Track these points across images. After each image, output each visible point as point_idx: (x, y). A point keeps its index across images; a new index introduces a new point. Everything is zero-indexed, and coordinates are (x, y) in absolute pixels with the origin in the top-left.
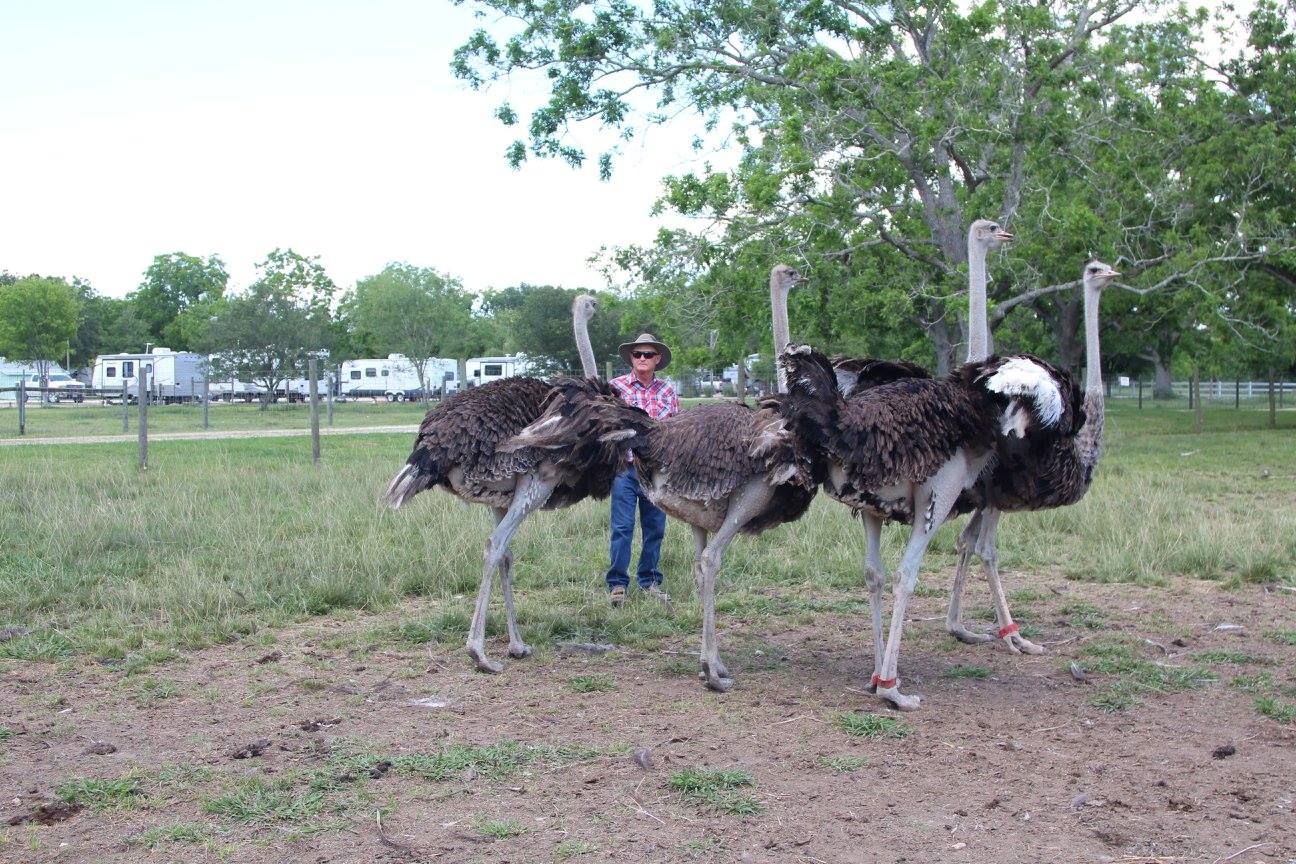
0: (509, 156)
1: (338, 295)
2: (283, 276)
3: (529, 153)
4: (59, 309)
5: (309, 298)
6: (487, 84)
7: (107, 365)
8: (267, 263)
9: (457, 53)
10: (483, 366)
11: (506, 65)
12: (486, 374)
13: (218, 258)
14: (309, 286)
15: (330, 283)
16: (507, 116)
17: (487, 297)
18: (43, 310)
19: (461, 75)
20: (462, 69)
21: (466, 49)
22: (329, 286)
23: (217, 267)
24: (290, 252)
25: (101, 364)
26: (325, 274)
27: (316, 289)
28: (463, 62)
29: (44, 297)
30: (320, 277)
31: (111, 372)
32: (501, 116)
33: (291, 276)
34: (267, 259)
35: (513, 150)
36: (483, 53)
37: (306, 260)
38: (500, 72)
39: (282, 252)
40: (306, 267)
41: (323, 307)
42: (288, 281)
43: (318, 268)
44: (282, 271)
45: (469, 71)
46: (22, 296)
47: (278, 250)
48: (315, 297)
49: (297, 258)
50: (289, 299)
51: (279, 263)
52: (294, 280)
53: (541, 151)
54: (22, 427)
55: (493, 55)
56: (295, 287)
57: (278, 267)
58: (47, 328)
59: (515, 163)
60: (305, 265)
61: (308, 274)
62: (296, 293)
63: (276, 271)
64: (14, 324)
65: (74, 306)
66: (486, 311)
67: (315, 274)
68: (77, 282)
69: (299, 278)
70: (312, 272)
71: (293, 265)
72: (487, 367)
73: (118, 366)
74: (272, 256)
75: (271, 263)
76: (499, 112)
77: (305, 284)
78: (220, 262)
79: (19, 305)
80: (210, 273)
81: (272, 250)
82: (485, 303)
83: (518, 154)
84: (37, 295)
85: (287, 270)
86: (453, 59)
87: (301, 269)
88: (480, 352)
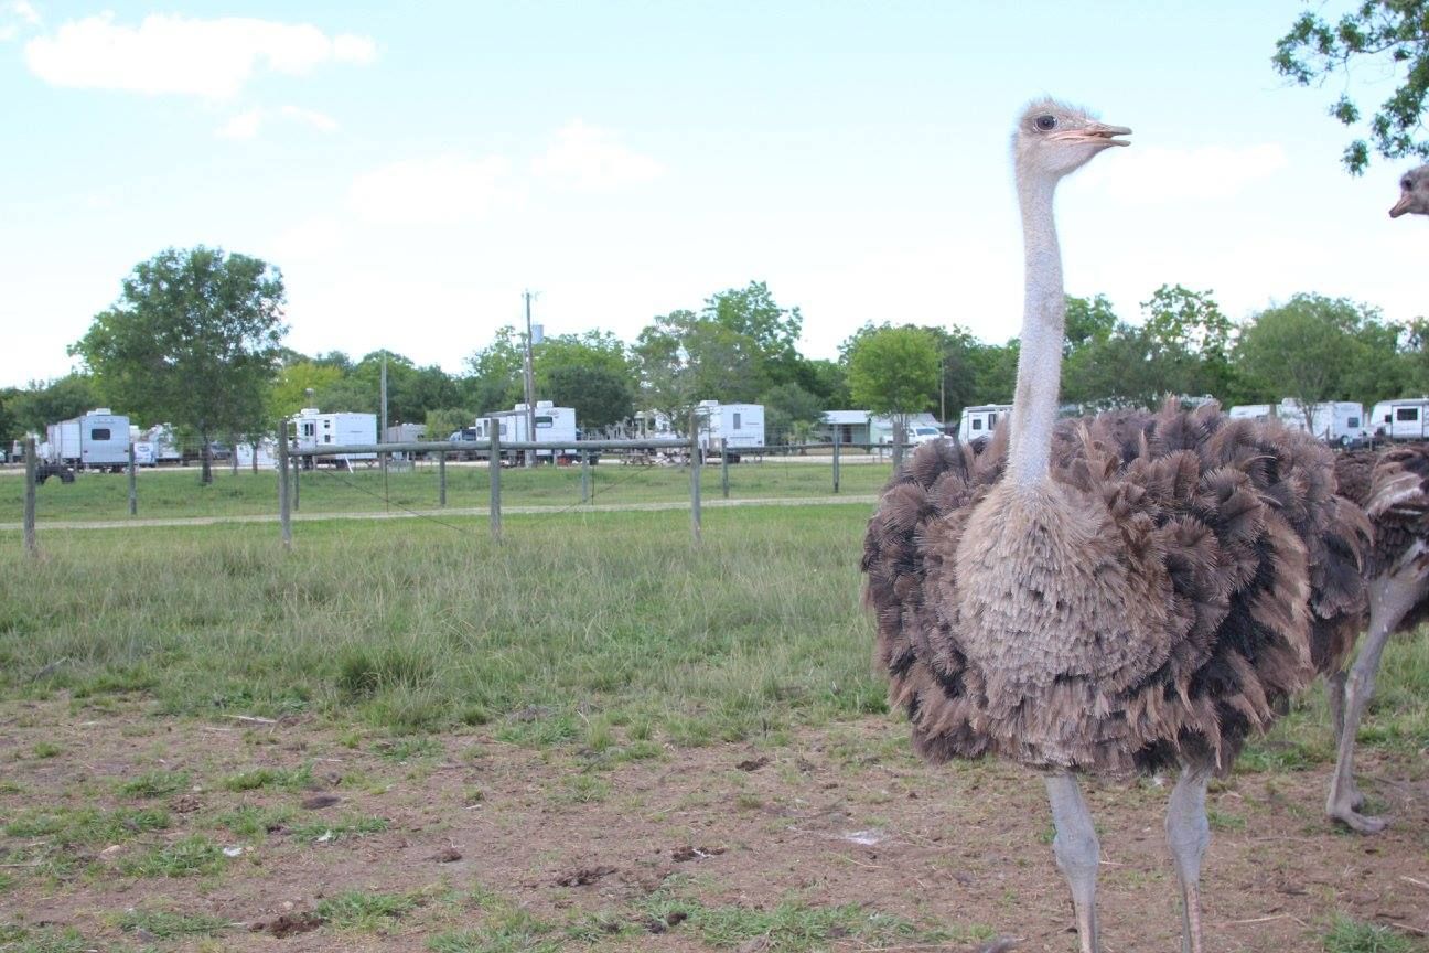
0: (1347, 159)
1: (1233, 333)
2: (1172, 315)
3: (1373, 155)
4: (918, 359)
5: (1202, 338)
6: (1321, 76)
7: (973, 417)
8: (1153, 302)
9: (1280, 44)
10: (1396, 409)
11: (1342, 52)
12: (1399, 419)
13: (1105, 298)
14: (1201, 324)
15: (1223, 321)
16: (1346, 113)
17: (1416, 328)
18: (903, 361)
19: (1285, 71)
20: (1285, 62)
21: (1290, 38)
22: (1223, 324)
23: (1103, 308)
24: (1178, 288)
25: (968, 416)
26: (1219, 310)
27: (1209, 329)
28: (1288, 54)
29: (903, 348)
30: (1213, 314)
31: (977, 424)
32: (1339, 114)
33: (1181, 314)
34: (1153, 297)
35: (1352, 153)
36: (1314, 42)
37: (1196, 296)
38: (1335, 61)
39: (1170, 288)
40: (1197, 304)
41: (1216, 347)
42: (1177, 321)
43: (1210, 304)
44: (1170, 310)
45: (1295, 64)
46: (882, 347)
47: (1165, 286)
48: (1207, 337)
49: (1186, 294)
50: (1179, 340)
51: (1167, 301)
52: (1183, 318)
53: (1389, 151)
54: (837, 485)
55: (1325, 41)
56: (1184, 326)
57: (1165, 305)
58: (907, 380)
59: (1354, 168)
60: (1195, 301)
61: (1199, 311)
62: (1186, 334)
63: (1164, 310)
64: (874, 377)
65: (934, 356)
66: (1416, 345)
67: (1206, 311)
68: (958, 331)
69: (1189, 315)
70: (1203, 309)
71: (1183, 303)
72: (1400, 412)
73: (984, 418)
74: (1159, 294)
75: (1158, 301)
76: (1336, 109)
77: (1196, 323)
78: (1106, 303)
79: (878, 356)
80: (1095, 315)
81: (1160, 287)
82: (1414, 336)
83: (1358, 158)
84: (896, 346)
85: (1176, 308)
86: (1275, 51)
87: (1190, 306)
88: (1396, 393)
